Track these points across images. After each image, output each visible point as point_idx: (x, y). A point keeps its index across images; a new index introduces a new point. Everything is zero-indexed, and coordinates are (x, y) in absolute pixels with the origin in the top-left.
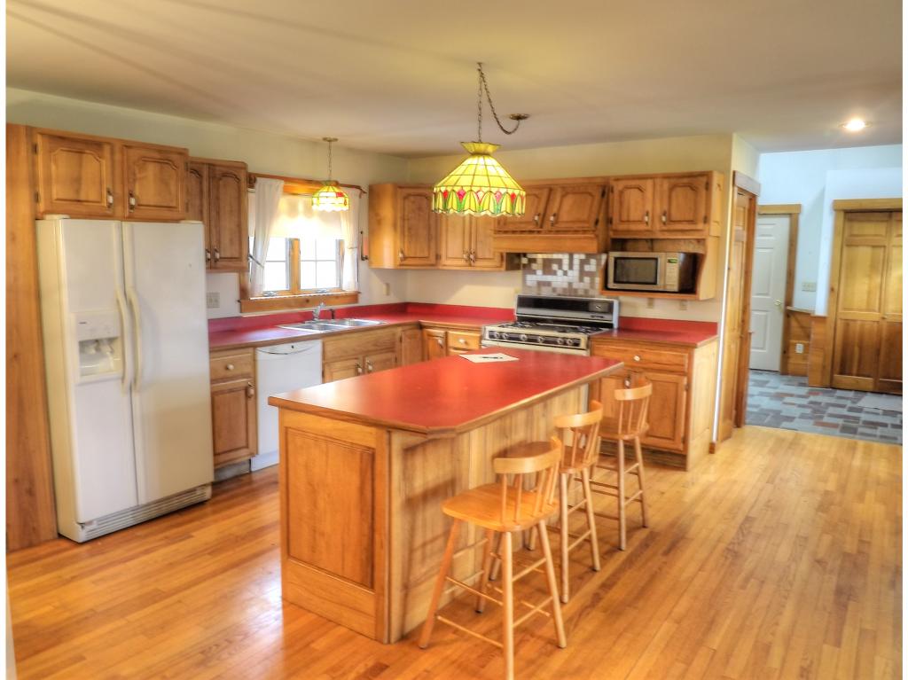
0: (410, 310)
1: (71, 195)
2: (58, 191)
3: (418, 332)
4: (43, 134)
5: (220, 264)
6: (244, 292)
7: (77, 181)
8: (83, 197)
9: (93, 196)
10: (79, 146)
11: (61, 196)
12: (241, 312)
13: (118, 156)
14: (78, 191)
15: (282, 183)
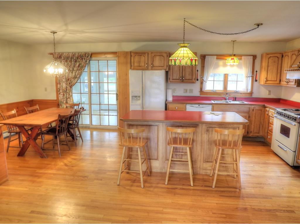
0: (281, 101)
1: (139, 65)
2: (136, 64)
3: (263, 109)
4: (133, 53)
5: (184, 81)
6: (201, 89)
7: (139, 62)
8: (141, 65)
9: (143, 65)
10: (140, 54)
11: (136, 65)
12: (200, 95)
13: (150, 56)
14: (140, 64)
15: (215, 57)
